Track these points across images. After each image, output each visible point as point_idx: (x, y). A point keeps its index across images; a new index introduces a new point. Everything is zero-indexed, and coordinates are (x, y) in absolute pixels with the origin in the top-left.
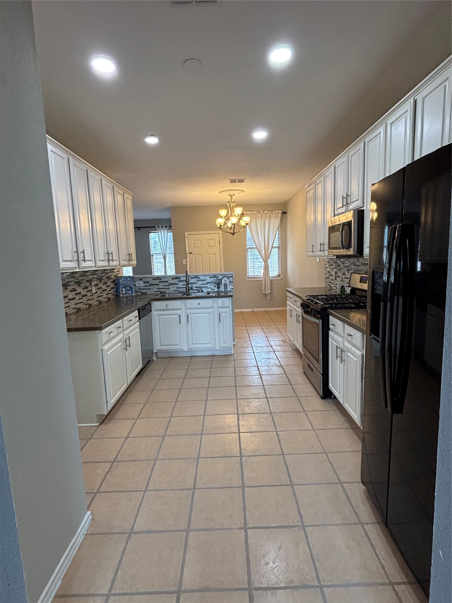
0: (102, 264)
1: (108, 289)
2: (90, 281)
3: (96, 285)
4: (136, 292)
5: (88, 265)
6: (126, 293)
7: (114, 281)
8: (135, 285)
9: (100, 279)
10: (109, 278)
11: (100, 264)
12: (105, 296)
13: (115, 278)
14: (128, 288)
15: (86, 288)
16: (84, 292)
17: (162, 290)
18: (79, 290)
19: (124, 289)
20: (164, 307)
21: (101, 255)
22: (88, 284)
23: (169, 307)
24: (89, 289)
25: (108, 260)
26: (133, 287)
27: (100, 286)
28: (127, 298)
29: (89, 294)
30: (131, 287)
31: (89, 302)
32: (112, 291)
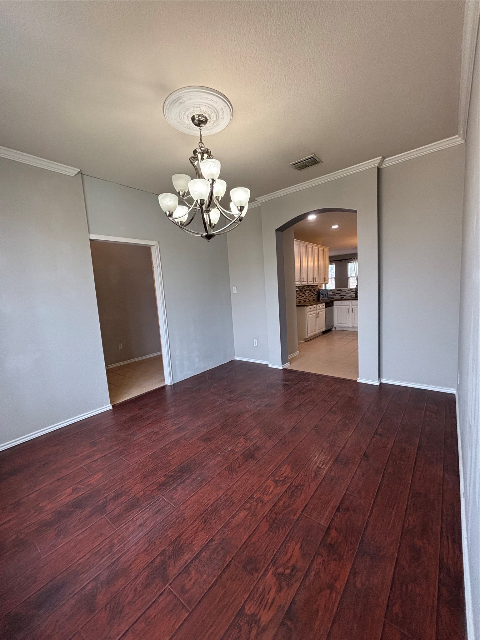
0: (311, 283)
1: (314, 295)
2: (305, 291)
3: (308, 293)
4: (328, 297)
5: (305, 283)
6: (323, 298)
7: (317, 292)
8: (328, 294)
9: (310, 290)
10: (315, 290)
11: (309, 283)
12: (312, 298)
13: (318, 290)
14: (324, 295)
15: (304, 293)
16: (303, 295)
17: (342, 297)
18: (301, 294)
19: (322, 296)
20: (340, 304)
21: (310, 279)
22: (305, 292)
23: (343, 304)
24: (305, 294)
25: (313, 281)
26: (327, 294)
27: (310, 293)
28: (323, 300)
29: (305, 296)
30: (326, 295)
31: (305, 300)
32: (316, 296)
